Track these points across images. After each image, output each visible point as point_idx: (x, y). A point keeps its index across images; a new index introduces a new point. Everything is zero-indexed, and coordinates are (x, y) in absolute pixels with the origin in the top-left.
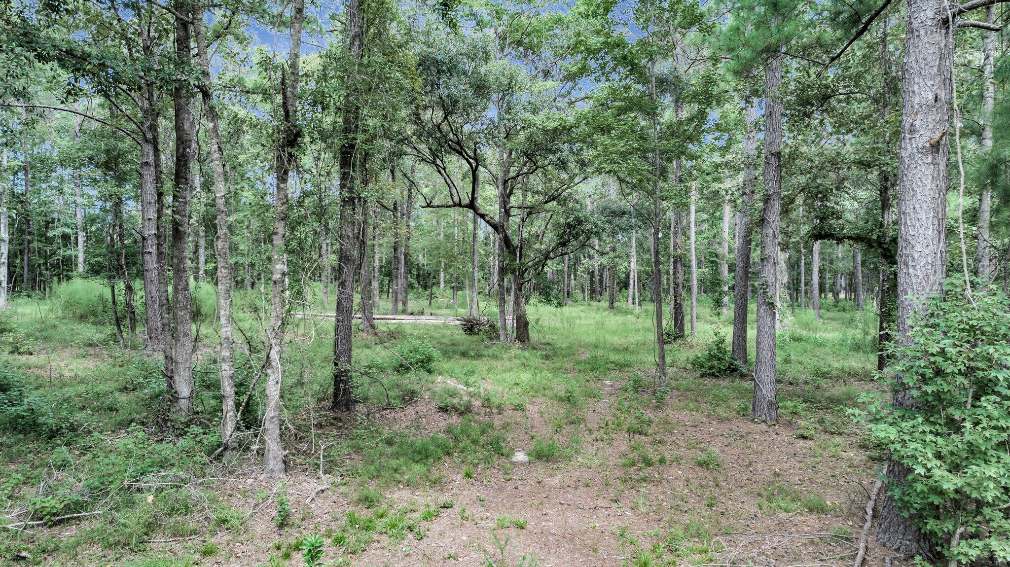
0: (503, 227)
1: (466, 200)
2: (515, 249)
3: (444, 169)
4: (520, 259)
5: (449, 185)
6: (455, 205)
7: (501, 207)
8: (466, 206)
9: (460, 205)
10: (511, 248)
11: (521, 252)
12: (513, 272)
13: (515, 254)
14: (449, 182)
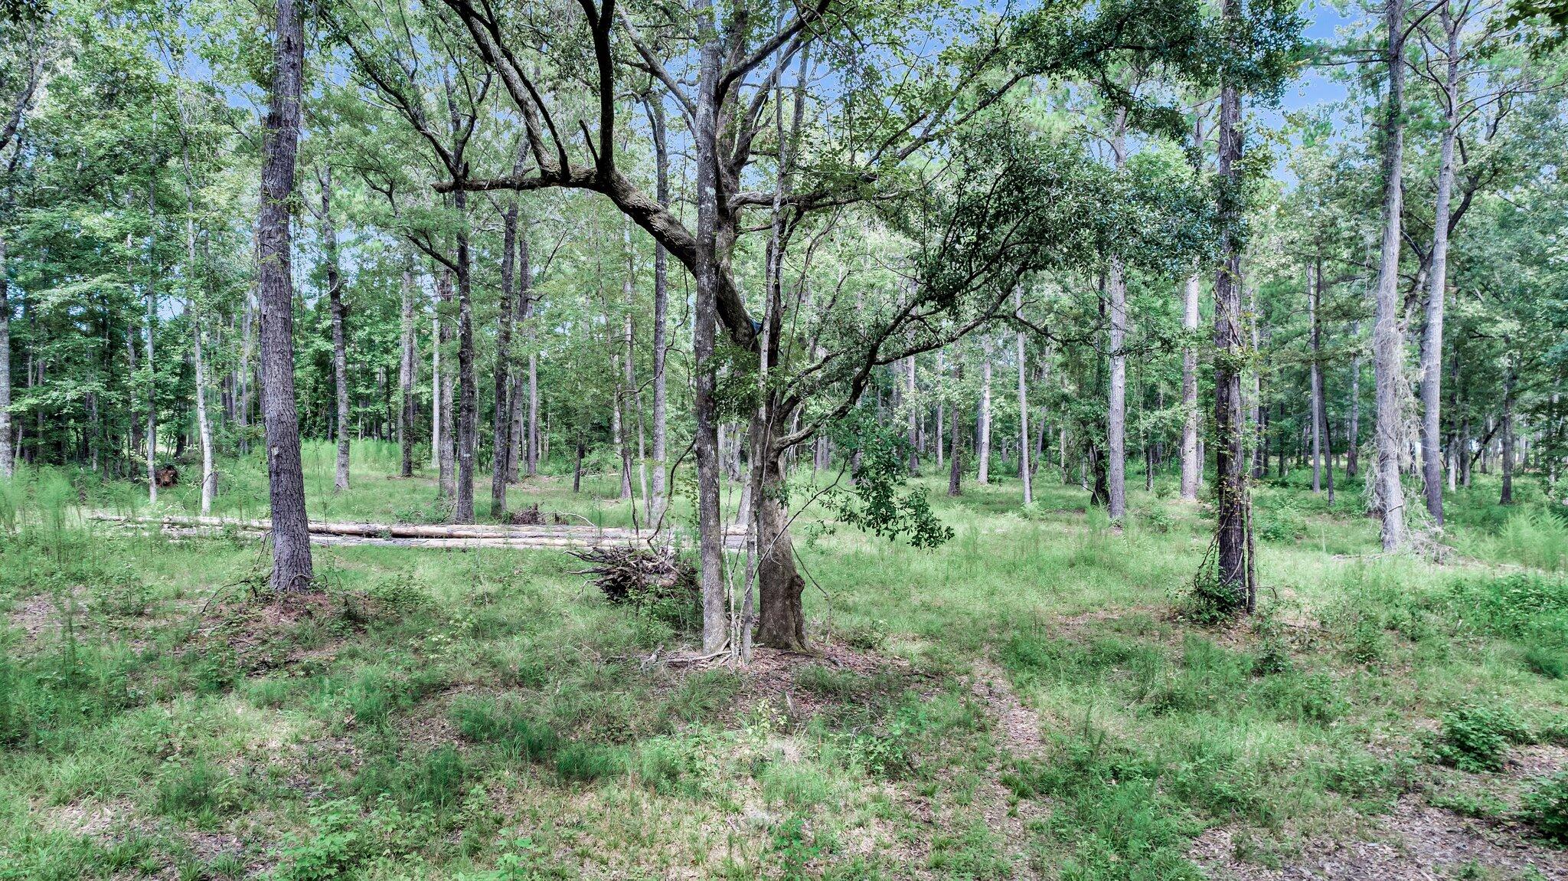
0: (711, 249)
1: (583, 162)
2: (754, 331)
3: (493, 28)
4: (772, 360)
5: (521, 103)
6: (547, 179)
7: (703, 178)
8: (584, 183)
9: (564, 178)
10: (743, 330)
11: (774, 338)
12: (747, 407)
13: (756, 348)
14: (525, 94)
